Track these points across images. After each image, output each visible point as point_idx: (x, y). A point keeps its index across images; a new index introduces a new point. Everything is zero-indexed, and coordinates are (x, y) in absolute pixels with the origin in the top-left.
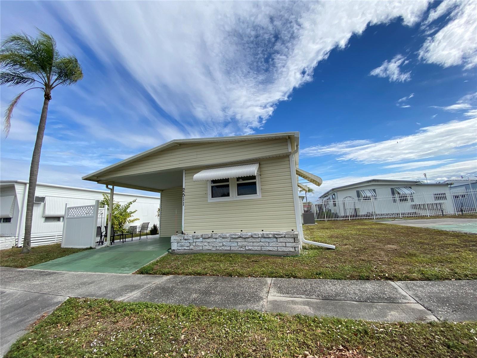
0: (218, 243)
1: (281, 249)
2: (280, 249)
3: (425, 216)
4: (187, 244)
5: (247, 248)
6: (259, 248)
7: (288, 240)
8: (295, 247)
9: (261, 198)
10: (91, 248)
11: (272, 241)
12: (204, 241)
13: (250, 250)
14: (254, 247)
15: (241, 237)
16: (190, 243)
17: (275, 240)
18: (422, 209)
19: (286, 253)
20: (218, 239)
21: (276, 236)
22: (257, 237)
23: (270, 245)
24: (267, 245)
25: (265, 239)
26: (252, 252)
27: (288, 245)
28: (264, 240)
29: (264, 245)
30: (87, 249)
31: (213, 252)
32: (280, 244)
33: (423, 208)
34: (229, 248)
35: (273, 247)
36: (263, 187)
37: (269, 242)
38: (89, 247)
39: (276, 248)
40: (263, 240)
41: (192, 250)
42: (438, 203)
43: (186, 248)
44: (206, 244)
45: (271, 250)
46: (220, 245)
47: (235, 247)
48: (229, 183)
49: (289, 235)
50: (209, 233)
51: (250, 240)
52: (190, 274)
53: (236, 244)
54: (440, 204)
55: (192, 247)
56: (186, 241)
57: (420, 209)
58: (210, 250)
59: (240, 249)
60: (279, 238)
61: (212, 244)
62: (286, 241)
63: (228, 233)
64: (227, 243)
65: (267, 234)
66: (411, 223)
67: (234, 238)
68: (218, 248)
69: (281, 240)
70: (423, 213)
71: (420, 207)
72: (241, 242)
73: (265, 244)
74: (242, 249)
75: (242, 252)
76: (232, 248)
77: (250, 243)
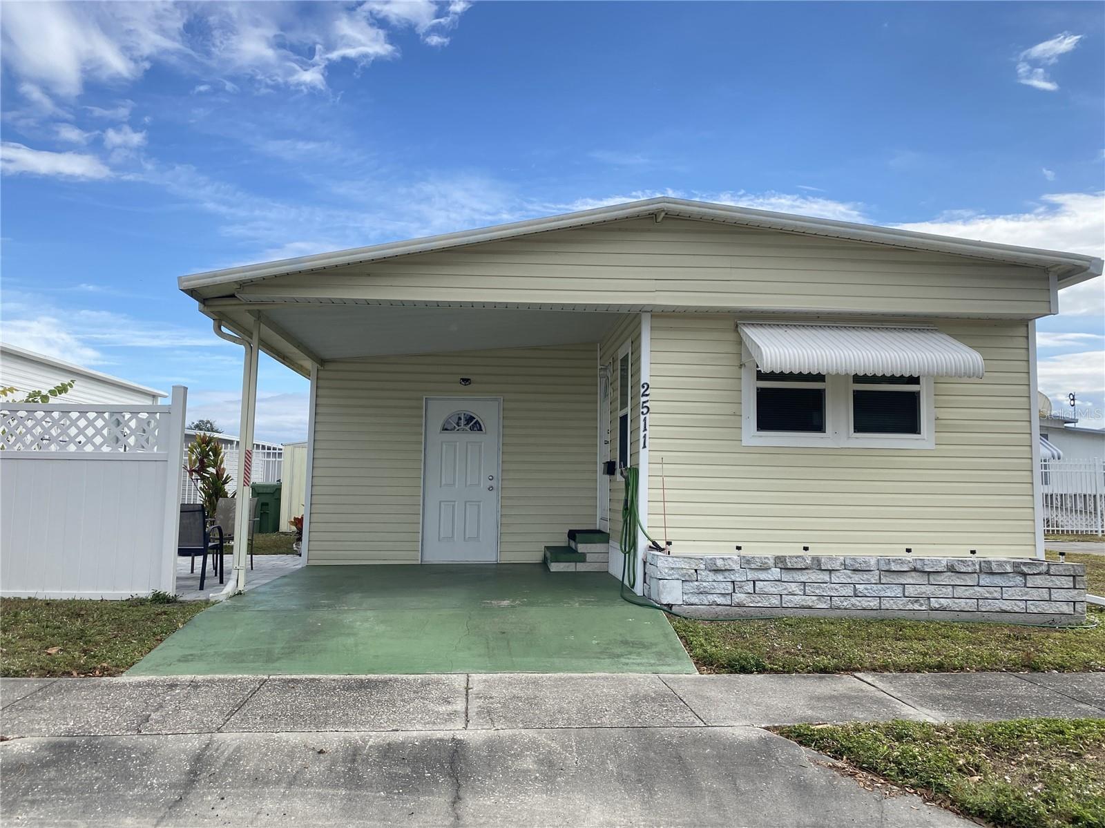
0: (837, 586)
1: (1036, 607)
2: (1032, 607)
3: (1072, 531)
4: (722, 584)
5: (934, 603)
6: (971, 605)
7: (1058, 583)
8: (1074, 603)
9: (934, 447)
11: (1011, 584)
12: (786, 576)
13: (944, 610)
14: (957, 600)
15: (915, 570)
16: (733, 582)
17: (1019, 579)
19: (1049, 618)
20: (838, 574)
21: (1025, 569)
22: (970, 570)
23: (1005, 596)
24: (996, 595)
25: (991, 576)
26: (948, 616)
27: (1056, 595)
28: (988, 580)
29: (988, 595)
31: (819, 613)
32: (1035, 594)
33: (1069, 506)
34: (874, 603)
35: (1013, 602)
36: (943, 413)
37: (1002, 587)
39: (1022, 605)
40: (985, 580)
41: (739, 605)
43: (720, 600)
44: (794, 587)
45: (1008, 609)
46: (844, 594)
47: (893, 598)
48: (827, 386)
49: (1061, 568)
51: (943, 579)
55: (739, 597)
56: (720, 577)
57: (1062, 509)
58: (810, 608)
59: (910, 606)
60: (1034, 574)
61: (817, 588)
62: (1050, 585)
63: (869, 554)
64: (869, 587)
65: (1000, 564)
67: (888, 571)
68: (837, 602)
69: (1039, 581)
72: (915, 585)
73: (991, 593)
74: (916, 607)
75: (918, 615)
76: (886, 604)
77: (944, 590)
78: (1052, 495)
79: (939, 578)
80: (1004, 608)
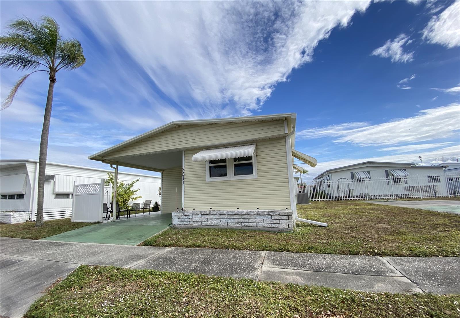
0: (216, 219)
1: (275, 226)
2: (274, 226)
3: (418, 197)
4: (187, 219)
5: (243, 224)
6: (254, 225)
7: (282, 218)
8: (288, 224)
9: (257, 178)
10: (98, 222)
11: (267, 218)
12: (203, 217)
13: (246, 226)
14: (250, 223)
15: (237, 214)
16: (189, 218)
17: (269, 217)
18: (415, 191)
19: (279, 229)
20: (216, 216)
21: (271, 214)
22: (253, 214)
23: (265, 222)
24: (262, 222)
26: (248, 228)
27: (282, 222)
28: (259, 217)
29: (259, 222)
30: (95, 223)
31: (211, 227)
32: (275, 221)
33: (416, 189)
34: (226, 224)
35: (267, 224)
36: (260, 168)
37: (264, 219)
38: (97, 221)
39: (270, 225)
40: (258, 217)
41: (191, 225)
42: (432, 186)
43: (186, 223)
44: (204, 220)
45: (266, 226)
46: (217, 221)
47: (232, 223)
48: (227, 164)
49: (283, 213)
50: (208, 210)
51: (245, 217)
52: (190, 246)
53: (232, 220)
54: (433, 186)
55: (191, 222)
56: (186, 217)
57: (413, 191)
58: (209, 225)
59: (236, 225)
60: (274, 215)
61: (211, 220)
62: (280, 218)
63: (225, 210)
64: (224, 219)
65: (262, 212)
66: (403, 204)
67: (231, 215)
68: (216, 224)
69: (276, 217)
70: (415, 195)
71: (413, 189)
72: (237, 219)
73: (260, 221)
74: (238, 225)
75: (238, 228)
76: (229, 224)
77: (246, 220)
78: (409, 187)
79: (244, 217)
80: (264, 226)
